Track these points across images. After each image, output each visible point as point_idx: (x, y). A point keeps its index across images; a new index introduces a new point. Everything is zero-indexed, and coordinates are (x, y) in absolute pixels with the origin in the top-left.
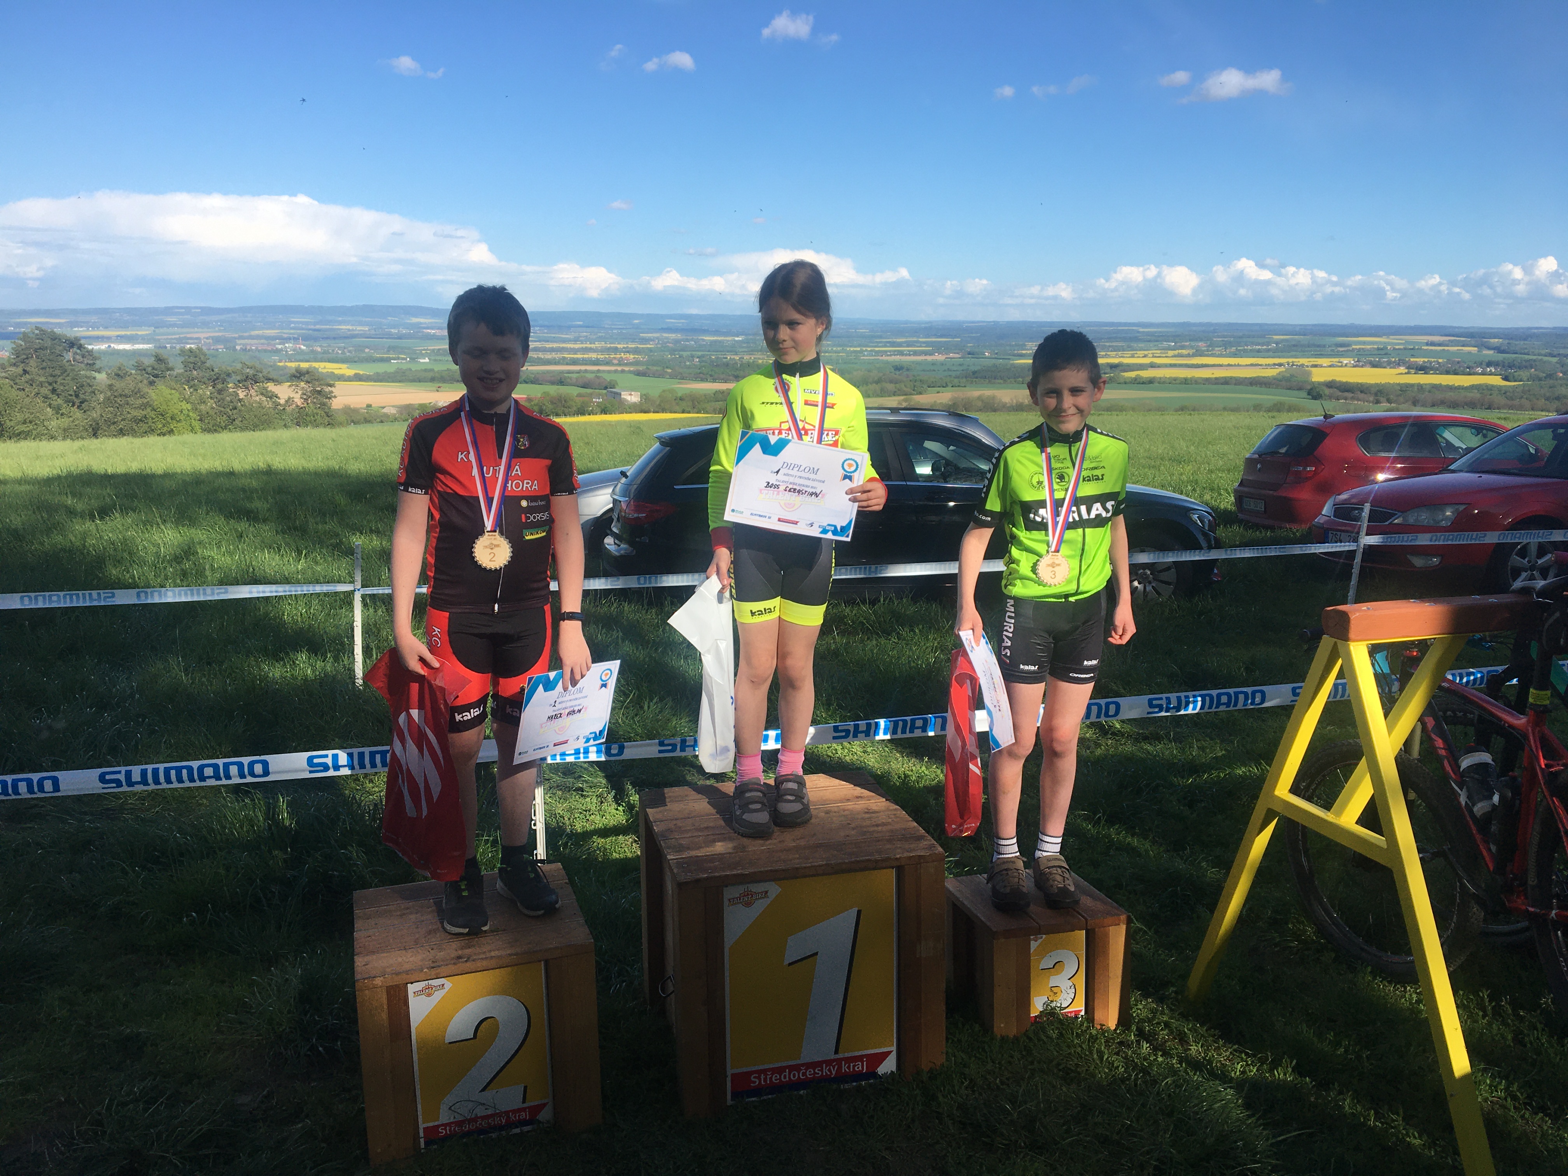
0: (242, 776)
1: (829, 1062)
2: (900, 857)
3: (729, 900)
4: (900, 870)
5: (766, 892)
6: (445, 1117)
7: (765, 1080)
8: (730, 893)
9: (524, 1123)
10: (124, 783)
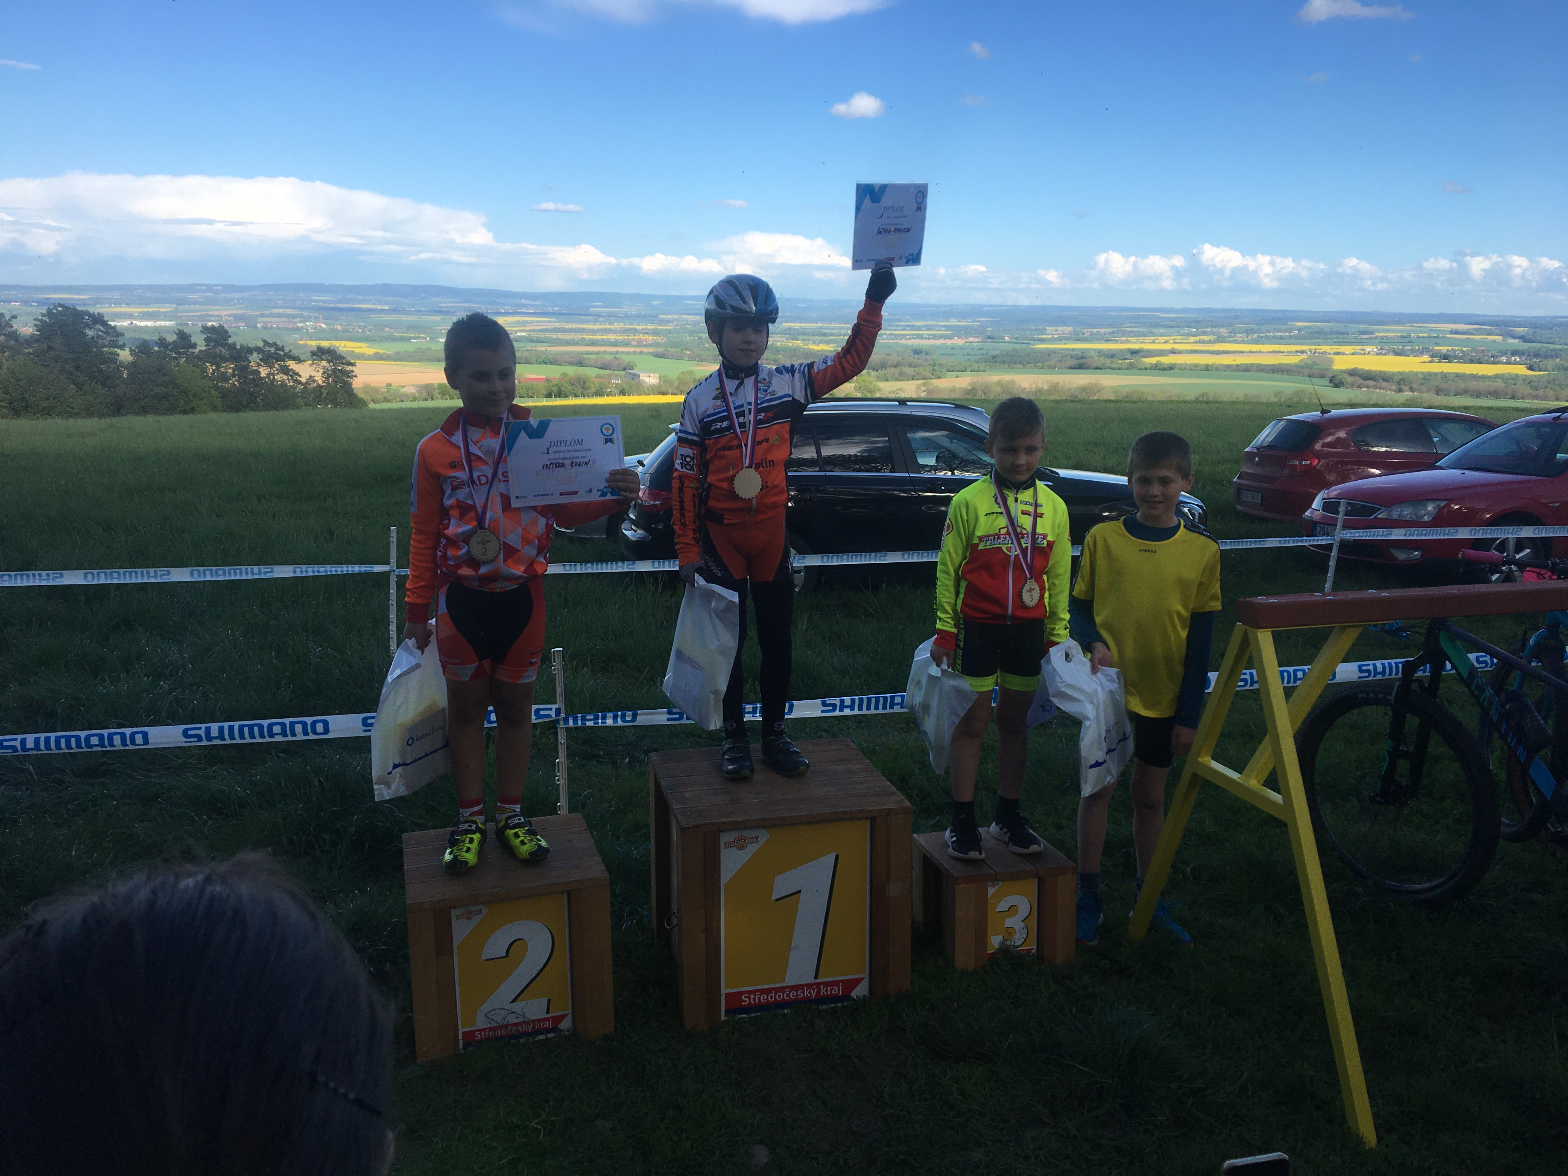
0: (306, 733)
1: (809, 986)
2: (873, 810)
3: (725, 843)
4: (873, 820)
5: (757, 838)
6: (481, 1023)
7: (754, 999)
8: (725, 838)
9: (548, 1031)
10: (204, 738)
